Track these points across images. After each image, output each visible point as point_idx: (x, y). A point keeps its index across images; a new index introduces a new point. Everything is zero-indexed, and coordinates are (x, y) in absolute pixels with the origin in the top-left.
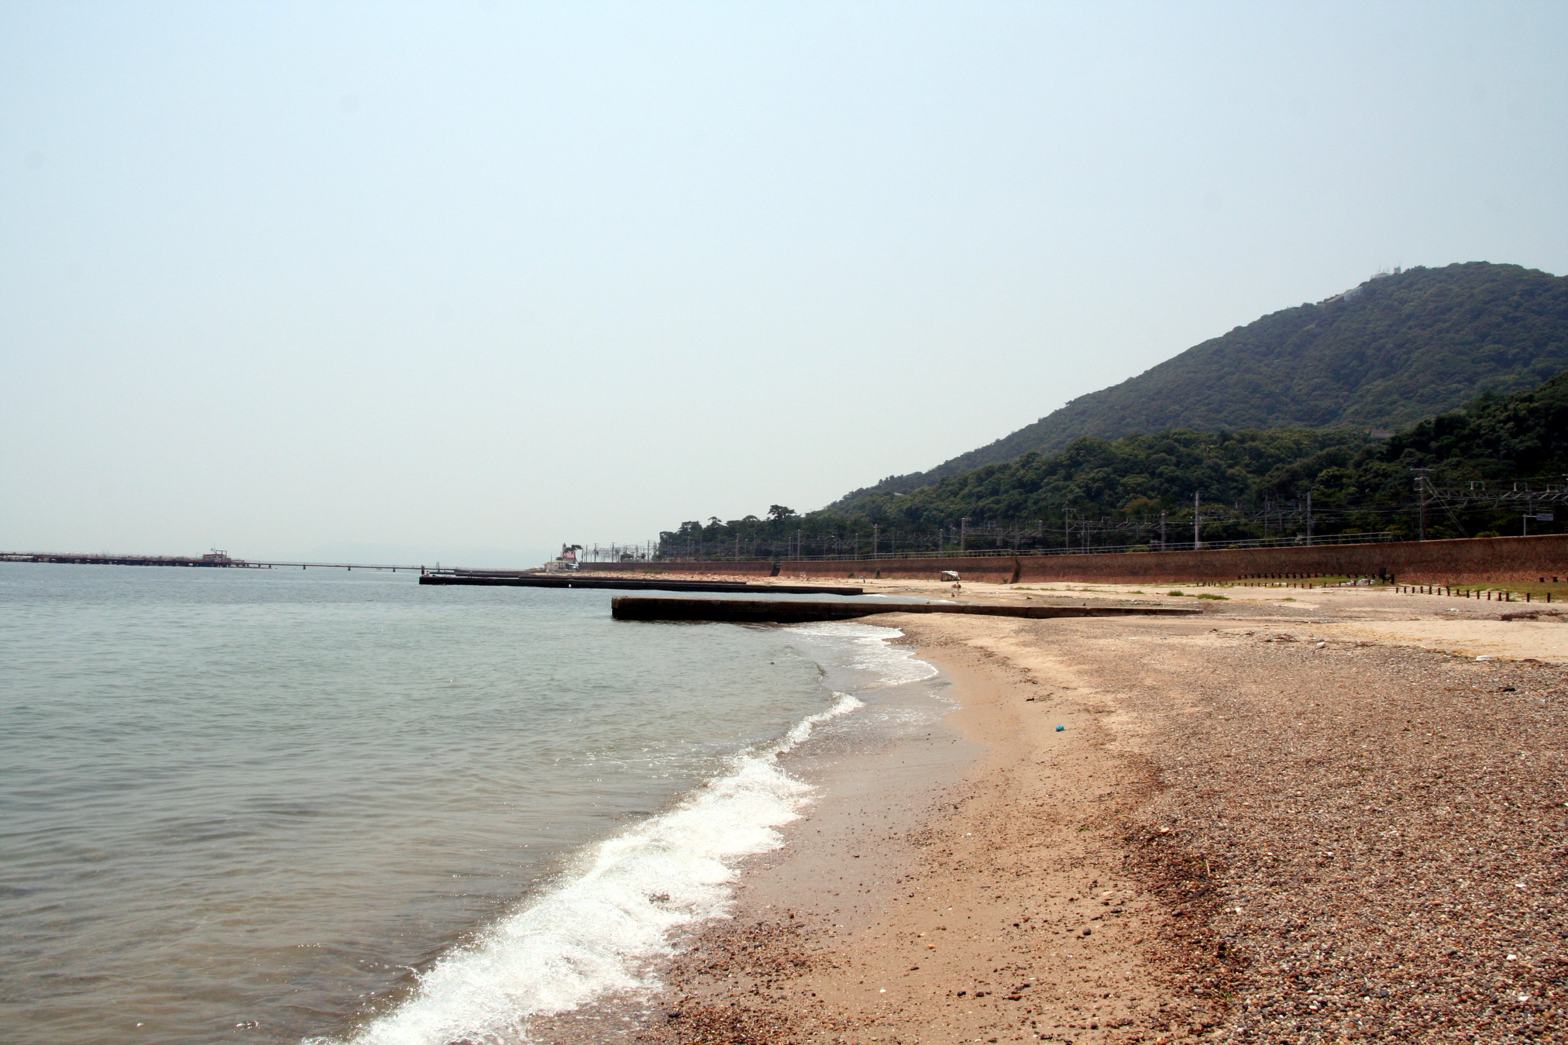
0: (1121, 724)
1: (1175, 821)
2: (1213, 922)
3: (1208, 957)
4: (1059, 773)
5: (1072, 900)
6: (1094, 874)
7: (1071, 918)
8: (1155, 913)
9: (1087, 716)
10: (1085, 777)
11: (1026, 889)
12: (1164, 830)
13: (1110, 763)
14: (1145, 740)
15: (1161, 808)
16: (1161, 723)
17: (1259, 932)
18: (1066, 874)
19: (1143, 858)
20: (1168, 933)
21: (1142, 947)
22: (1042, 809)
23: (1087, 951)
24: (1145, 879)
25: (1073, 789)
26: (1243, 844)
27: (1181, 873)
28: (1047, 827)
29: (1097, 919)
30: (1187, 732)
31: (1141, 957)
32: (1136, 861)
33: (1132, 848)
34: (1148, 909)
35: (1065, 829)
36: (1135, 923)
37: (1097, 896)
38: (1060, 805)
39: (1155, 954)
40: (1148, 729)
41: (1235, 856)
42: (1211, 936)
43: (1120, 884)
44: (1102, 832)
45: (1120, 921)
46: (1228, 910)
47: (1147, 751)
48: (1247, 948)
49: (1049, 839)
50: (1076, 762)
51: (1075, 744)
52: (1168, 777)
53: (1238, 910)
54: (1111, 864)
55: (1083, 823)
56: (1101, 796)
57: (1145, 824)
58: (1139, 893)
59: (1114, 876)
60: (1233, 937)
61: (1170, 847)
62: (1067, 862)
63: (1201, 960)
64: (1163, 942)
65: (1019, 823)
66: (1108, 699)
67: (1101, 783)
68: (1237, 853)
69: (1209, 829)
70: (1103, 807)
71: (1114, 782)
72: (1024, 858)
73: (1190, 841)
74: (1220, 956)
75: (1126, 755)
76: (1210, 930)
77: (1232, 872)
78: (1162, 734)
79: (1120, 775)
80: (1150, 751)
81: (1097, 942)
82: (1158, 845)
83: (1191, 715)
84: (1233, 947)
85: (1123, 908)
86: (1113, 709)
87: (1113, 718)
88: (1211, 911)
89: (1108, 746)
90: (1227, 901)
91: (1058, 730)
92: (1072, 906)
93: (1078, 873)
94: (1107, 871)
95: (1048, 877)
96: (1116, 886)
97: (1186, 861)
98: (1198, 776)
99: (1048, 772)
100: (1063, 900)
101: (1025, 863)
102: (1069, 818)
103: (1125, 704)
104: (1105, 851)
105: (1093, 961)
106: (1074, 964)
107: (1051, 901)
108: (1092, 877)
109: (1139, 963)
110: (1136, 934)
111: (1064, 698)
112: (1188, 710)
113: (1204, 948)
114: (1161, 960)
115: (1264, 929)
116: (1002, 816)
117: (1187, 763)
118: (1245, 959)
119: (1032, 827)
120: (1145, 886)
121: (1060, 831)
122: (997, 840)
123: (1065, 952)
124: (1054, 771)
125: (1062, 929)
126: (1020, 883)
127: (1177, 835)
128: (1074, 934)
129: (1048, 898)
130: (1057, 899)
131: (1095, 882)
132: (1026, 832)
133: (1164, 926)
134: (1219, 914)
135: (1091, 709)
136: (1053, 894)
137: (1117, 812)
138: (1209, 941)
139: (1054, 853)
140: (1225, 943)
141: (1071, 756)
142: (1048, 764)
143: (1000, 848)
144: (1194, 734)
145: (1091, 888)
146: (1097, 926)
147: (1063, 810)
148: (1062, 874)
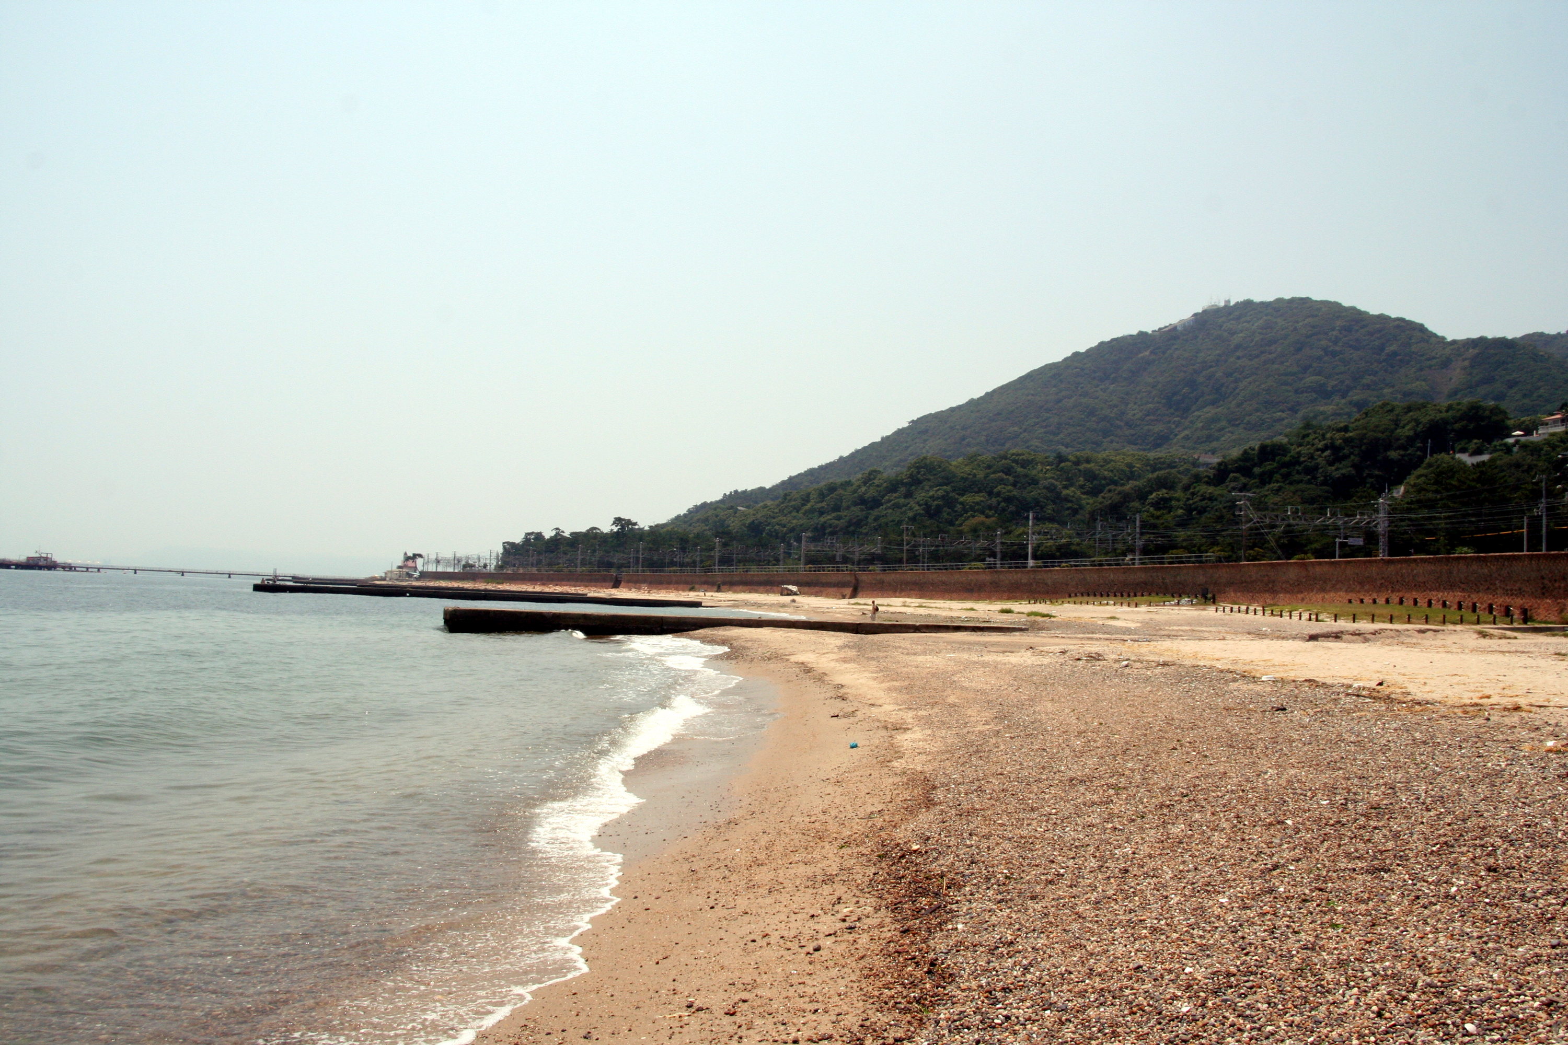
0: (913, 741)
1: (928, 838)
2: (933, 939)
3: (918, 974)
4: (840, 790)
5: (813, 916)
6: (840, 890)
7: (807, 933)
8: (885, 929)
9: (884, 733)
10: (863, 794)
11: (774, 905)
12: (915, 847)
13: (891, 780)
14: (929, 758)
15: (921, 825)
16: (949, 741)
17: (971, 948)
18: (815, 891)
19: (889, 875)
20: (890, 949)
21: (863, 963)
22: (813, 826)
23: (811, 967)
24: (887, 896)
25: (848, 807)
26: (983, 862)
27: (920, 890)
28: (812, 844)
29: (830, 935)
30: (971, 750)
31: (858, 973)
32: (882, 878)
33: (883, 865)
34: (881, 926)
35: (827, 846)
36: (864, 939)
37: (838, 912)
38: (831, 822)
39: (871, 969)
40: (937, 746)
41: (973, 874)
42: (927, 953)
43: (862, 901)
44: (861, 849)
45: (850, 938)
46: (950, 927)
47: (928, 768)
48: (955, 964)
49: (810, 856)
50: (859, 778)
51: (864, 761)
52: (939, 795)
53: (960, 926)
54: (859, 881)
55: (846, 840)
56: (872, 813)
57: (900, 841)
58: (877, 909)
59: (858, 893)
60: (946, 953)
61: (916, 864)
62: (820, 878)
63: (911, 976)
64: (882, 959)
65: (787, 840)
66: (909, 716)
67: (875, 800)
68: (975, 870)
69: (957, 847)
70: (870, 824)
71: (889, 800)
72: (781, 874)
73: (936, 859)
74: (929, 972)
75: (908, 772)
76: (928, 946)
77: (967, 889)
78: (947, 752)
79: (897, 792)
80: (931, 768)
81: (823, 959)
82: (907, 862)
83: (980, 732)
84: (943, 964)
85: (858, 924)
86: (910, 726)
87: (908, 735)
88: (935, 928)
89: (895, 764)
90: (953, 917)
91: (852, 747)
92: (811, 923)
93: (827, 889)
94: (853, 888)
95: (798, 894)
96: (858, 902)
97: (927, 878)
98: (966, 794)
99: (829, 789)
100: (805, 916)
101: (781, 880)
102: (835, 835)
103: (923, 721)
104: (858, 868)
105: (814, 976)
106: (794, 980)
107: (793, 917)
108: (837, 894)
109: (854, 978)
110: (862, 950)
111: (868, 715)
112: (980, 728)
113: (917, 964)
114: (876, 975)
115: (975, 946)
116: (773, 833)
117: (961, 780)
118: (951, 975)
119: (798, 844)
120: (884, 903)
121: (823, 847)
122: (762, 857)
123: (791, 968)
124: (836, 788)
125: (794, 946)
126: (769, 900)
127: (926, 852)
128: (805, 950)
129: (792, 915)
130: (799, 915)
131: (840, 899)
132: (791, 849)
133: (889, 942)
134: (942, 930)
135: (889, 726)
136: (797, 911)
137: (881, 829)
138: (923, 957)
139: (810, 870)
140: (937, 959)
141: (856, 773)
142: (832, 780)
143: (762, 865)
144: (977, 751)
145: (833, 905)
146: (829, 942)
147: (833, 827)
148: (811, 891)
